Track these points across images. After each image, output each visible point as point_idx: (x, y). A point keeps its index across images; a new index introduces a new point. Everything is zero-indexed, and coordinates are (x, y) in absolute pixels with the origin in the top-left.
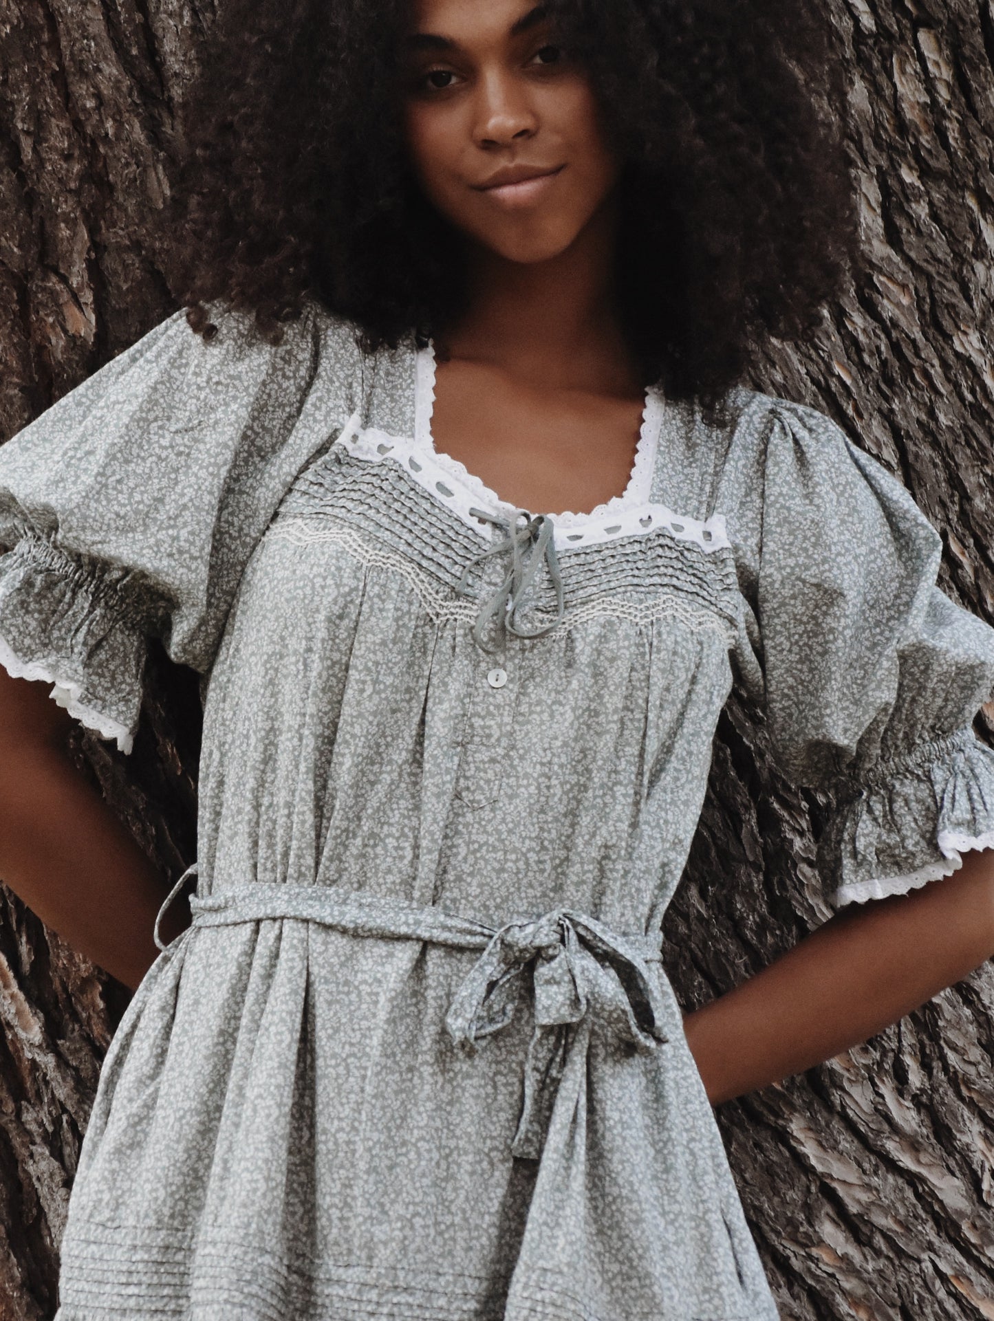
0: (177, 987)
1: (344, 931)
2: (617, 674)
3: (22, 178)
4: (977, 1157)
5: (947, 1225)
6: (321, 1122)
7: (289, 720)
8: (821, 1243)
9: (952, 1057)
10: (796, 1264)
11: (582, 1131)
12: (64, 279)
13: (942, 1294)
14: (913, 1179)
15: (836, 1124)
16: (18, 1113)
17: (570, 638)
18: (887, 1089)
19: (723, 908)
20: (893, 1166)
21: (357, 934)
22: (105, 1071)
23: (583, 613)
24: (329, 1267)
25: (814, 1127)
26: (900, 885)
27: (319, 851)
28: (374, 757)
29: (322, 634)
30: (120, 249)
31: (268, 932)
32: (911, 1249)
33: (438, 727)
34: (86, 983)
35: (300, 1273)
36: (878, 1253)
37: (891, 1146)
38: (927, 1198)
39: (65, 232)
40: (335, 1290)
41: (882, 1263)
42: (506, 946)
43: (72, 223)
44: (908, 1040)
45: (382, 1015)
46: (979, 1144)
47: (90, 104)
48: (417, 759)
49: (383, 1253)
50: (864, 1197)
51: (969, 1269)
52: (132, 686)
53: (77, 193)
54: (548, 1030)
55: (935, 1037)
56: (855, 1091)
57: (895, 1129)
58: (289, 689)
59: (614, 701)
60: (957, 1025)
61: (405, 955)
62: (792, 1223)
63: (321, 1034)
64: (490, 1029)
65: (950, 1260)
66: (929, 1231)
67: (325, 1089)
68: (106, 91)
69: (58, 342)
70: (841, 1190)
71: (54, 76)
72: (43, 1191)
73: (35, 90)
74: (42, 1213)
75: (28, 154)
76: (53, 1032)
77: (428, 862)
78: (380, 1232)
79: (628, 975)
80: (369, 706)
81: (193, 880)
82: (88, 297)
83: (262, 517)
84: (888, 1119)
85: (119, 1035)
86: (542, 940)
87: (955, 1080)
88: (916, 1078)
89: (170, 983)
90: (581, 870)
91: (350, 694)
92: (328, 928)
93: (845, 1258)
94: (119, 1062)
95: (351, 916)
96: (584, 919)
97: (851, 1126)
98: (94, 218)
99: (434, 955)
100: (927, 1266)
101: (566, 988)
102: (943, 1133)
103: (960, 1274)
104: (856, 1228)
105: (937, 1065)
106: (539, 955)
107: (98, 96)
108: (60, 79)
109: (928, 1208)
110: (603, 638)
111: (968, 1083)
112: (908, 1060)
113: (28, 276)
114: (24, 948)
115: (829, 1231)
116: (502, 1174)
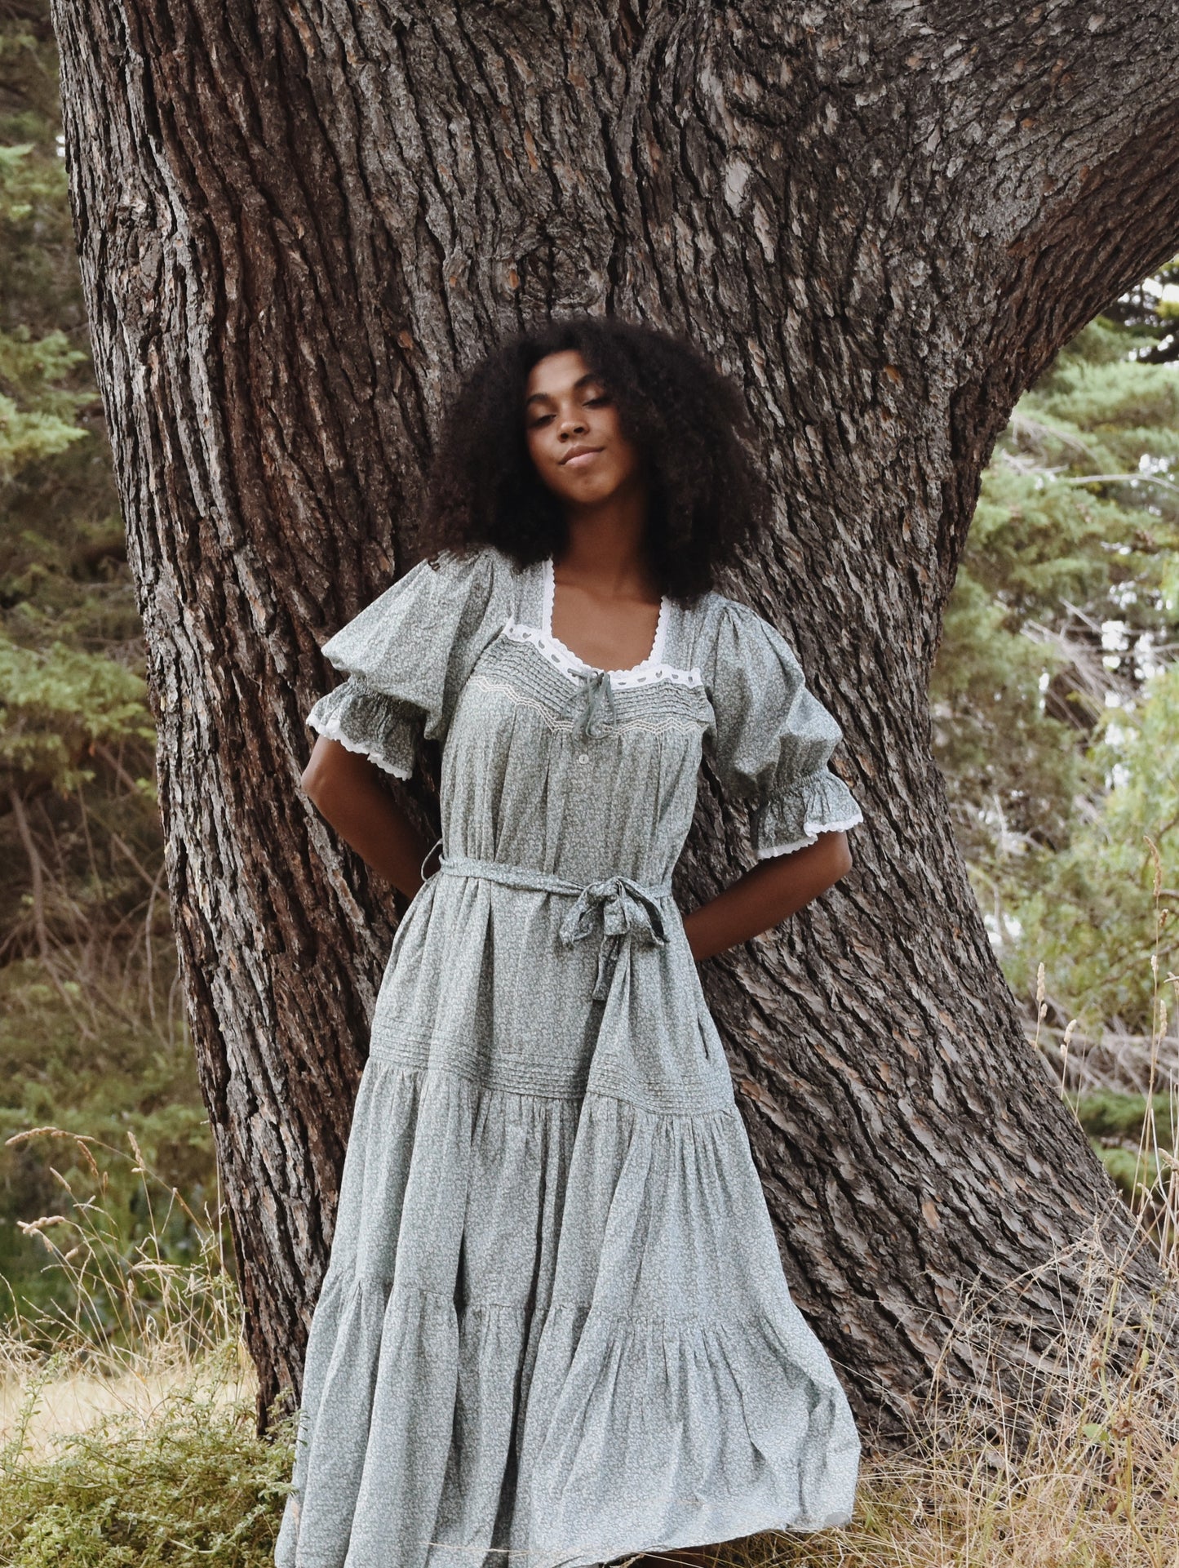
0: (432, 901)
1: (509, 887)
2: (644, 760)
3: (359, 493)
4: (829, 987)
5: (813, 1020)
6: (496, 981)
7: (479, 781)
8: (751, 1028)
9: (817, 937)
10: (738, 1038)
11: (628, 986)
12: (380, 544)
13: (810, 1054)
14: (797, 997)
15: (759, 969)
16: (352, 959)
17: (620, 741)
18: (785, 953)
19: (705, 861)
20: (787, 991)
21: (515, 888)
22: (395, 941)
23: (627, 727)
24: (499, 1053)
25: (748, 971)
26: (788, 849)
27: (496, 846)
28: (524, 799)
29: (494, 740)
30: (407, 529)
31: (472, 884)
32: (795, 1032)
33: (554, 786)
34: (386, 895)
35: (484, 1055)
36: (779, 1033)
37: (786, 980)
38: (804, 1006)
39: (380, 520)
40: (503, 1065)
41: (781, 1038)
42: (590, 895)
43: (384, 516)
44: (796, 928)
45: (527, 928)
46: (830, 980)
47: (394, 457)
48: (544, 800)
49: (527, 1047)
50: (773, 1006)
51: (824, 1042)
52: (408, 749)
53: (386, 501)
54: (610, 937)
55: (809, 927)
56: (769, 953)
57: (789, 972)
58: (479, 765)
59: (642, 774)
60: (820, 921)
61: (539, 899)
62: (737, 1019)
63: (497, 937)
64: (581, 936)
65: (814, 1037)
66: (804, 1023)
67: (498, 965)
68: (402, 450)
69: (376, 575)
70: (761, 1002)
71: (376, 443)
72: (364, 998)
73: (366, 450)
74: (363, 1009)
75: (362, 482)
76: (369, 920)
77: (551, 853)
78: (526, 1037)
79: (650, 908)
80: (519, 776)
81: (441, 846)
82: (391, 553)
83: (467, 670)
84: (785, 966)
85: (403, 923)
86: (608, 892)
87: (818, 948)
88: (799, 947)
89: (429, 899)
90: (626, 859)
91: (509, 769)
92: (500, 884)
93: (763, 1036)
94: (403, 936)
95: (512, 879)
96: (629, 881)
97: (767, 971)
98: (394, 513)
99: (554, 899)
100: (803, 1040)
101: (620, 916)
102: (812, 974)
103: (820, 1044)
104: (769, 1021)
105: (810, 940)
106: (606, 900)
107: (398, 453)
108: (379, 444)
109: (804, 1011)
110: (636, 742)
111: (825, 949)
112: (796, 938)
113: (361, 542)
114: (355, 877)
115: (755, 1022)
116: (587, 1008)
